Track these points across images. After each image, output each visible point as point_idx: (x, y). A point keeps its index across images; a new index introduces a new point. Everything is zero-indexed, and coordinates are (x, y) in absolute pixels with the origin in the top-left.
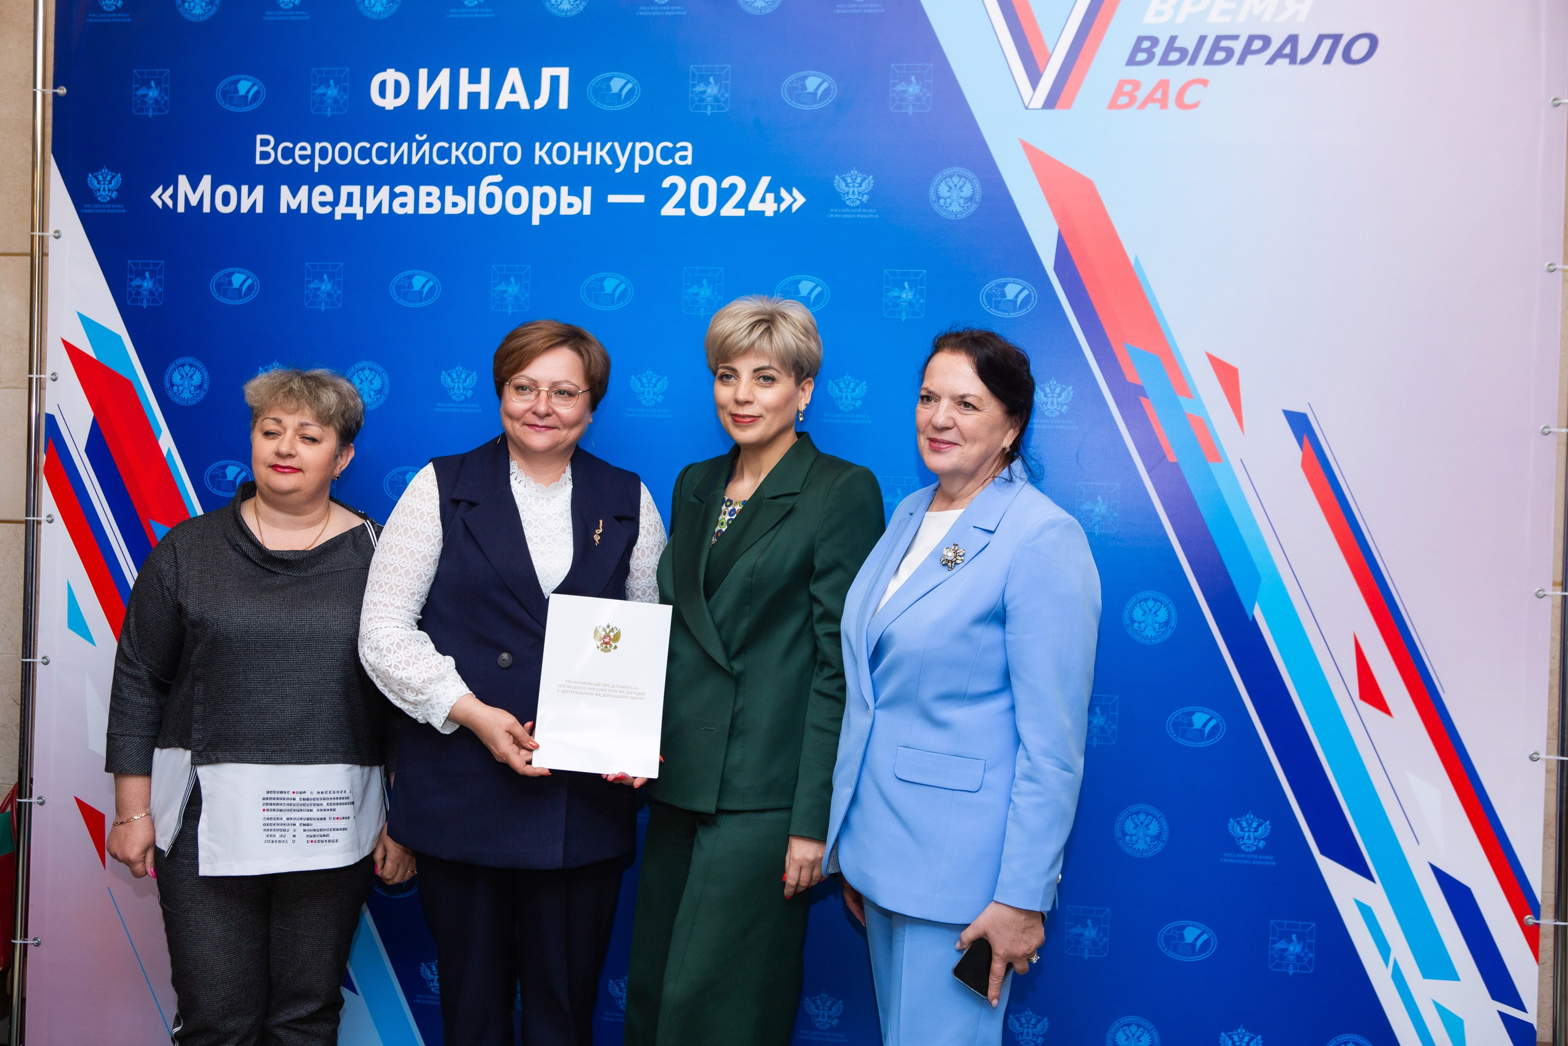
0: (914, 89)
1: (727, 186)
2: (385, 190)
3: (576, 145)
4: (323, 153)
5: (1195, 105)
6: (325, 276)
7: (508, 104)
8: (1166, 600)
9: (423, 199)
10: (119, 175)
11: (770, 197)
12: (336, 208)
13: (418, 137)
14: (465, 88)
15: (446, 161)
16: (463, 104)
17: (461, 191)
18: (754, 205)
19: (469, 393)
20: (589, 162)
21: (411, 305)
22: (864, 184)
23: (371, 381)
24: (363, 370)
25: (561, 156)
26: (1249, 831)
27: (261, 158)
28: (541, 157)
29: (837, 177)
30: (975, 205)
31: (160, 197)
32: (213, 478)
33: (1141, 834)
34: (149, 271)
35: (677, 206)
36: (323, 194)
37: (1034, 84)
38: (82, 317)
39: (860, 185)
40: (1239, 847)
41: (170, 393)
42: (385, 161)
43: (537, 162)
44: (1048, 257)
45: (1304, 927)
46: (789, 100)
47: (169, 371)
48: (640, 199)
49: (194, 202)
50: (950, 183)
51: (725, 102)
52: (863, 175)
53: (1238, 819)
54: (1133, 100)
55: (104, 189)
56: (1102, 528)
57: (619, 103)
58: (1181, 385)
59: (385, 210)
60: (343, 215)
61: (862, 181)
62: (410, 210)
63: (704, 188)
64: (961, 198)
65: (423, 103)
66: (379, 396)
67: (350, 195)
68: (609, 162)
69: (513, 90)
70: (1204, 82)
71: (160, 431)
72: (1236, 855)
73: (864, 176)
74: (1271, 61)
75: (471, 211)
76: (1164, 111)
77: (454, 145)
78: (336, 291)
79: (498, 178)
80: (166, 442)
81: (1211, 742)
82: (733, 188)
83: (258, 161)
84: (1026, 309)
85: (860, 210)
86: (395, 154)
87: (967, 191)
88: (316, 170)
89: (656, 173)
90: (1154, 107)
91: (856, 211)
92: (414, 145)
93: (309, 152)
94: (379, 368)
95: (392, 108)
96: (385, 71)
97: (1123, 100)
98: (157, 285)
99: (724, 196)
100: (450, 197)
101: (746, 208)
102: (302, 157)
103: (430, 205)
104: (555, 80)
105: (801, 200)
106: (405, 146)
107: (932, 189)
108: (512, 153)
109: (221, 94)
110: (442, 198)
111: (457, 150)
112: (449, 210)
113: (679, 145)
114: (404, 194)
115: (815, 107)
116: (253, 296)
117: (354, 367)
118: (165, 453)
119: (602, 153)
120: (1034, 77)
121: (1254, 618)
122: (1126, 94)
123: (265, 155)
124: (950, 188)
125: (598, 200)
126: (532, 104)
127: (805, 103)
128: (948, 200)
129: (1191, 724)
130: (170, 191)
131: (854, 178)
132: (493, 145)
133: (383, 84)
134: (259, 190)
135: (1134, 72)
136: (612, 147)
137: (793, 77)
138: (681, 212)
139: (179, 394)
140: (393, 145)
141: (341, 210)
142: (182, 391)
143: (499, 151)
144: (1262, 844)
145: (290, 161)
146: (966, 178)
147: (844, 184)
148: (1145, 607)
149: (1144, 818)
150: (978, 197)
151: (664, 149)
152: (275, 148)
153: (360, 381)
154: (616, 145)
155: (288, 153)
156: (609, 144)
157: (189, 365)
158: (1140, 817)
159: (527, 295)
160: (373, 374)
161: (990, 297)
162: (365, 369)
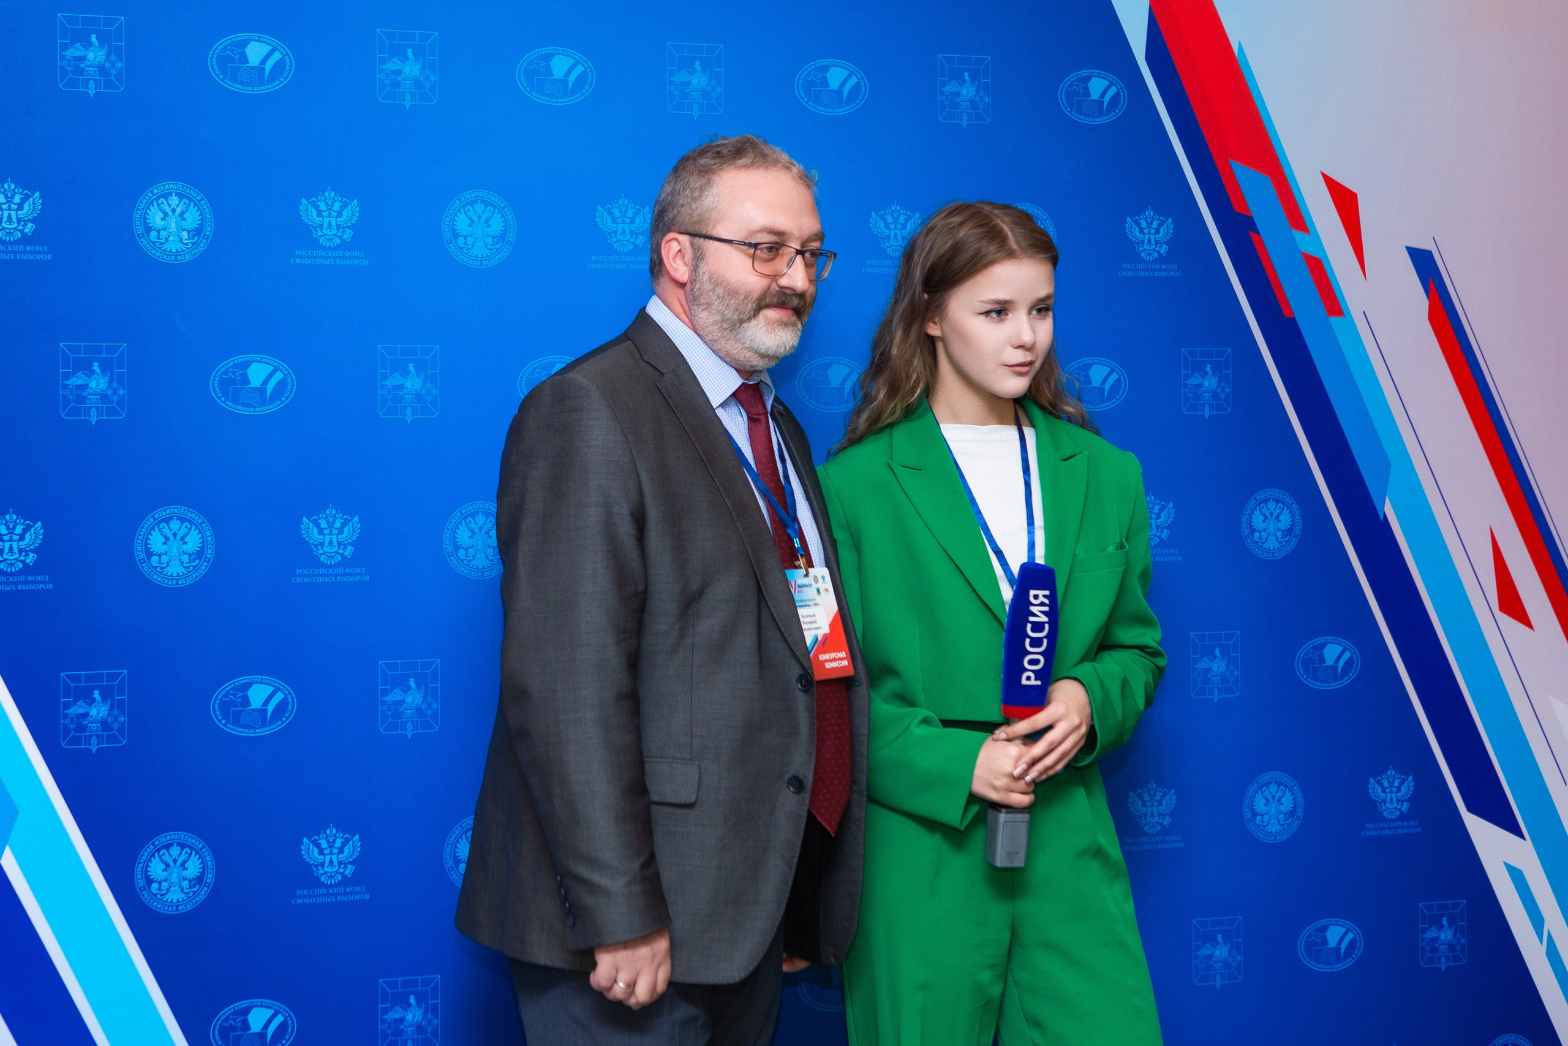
6: (93, 38)
8: (1288, 499)
19: (348, 235)
21: (247, 90)
23: (181, 215)
24: (166, 196)
26: (1391, 792)
33: (1273, 812)
40: (1381, 814)
44: (1138, 42)
45: (1455, 906)
53: (1379, 778)
56: (1213, 409)
58: (1297, 219)
66: (196, 239)
72: (1378, 825)
81: (1347, 681)
84: (1114, 113)
94: (194, 193)
117: (152, 192)
121: (1385, 517)
129: (1322, 659)
144: (1405, 807)
148: (1264, 511)
149: (1276, 789)
153: (162, 215)
158: (1271, 790)
159: (433, 78)
160: (185, 203)
161: (1071, 95)
162: (170, 194)
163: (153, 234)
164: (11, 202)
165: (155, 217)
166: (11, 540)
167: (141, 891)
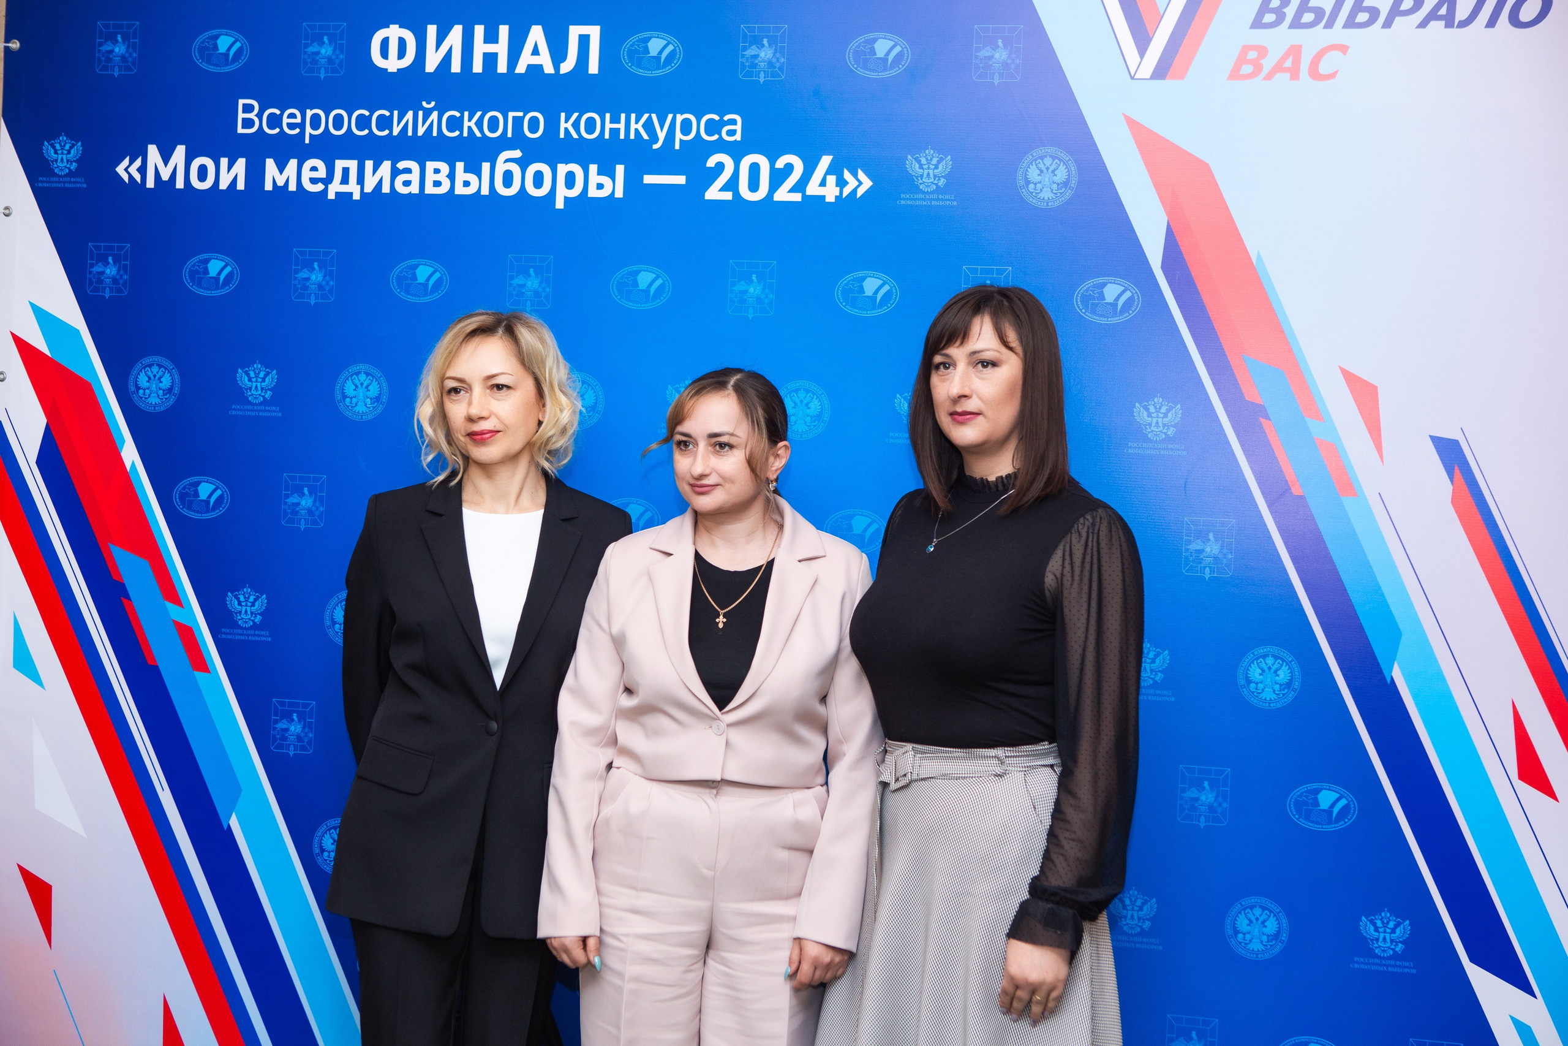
0: (1001, 55)
1: (782, 166)
2: (386, 166)
3: (608, 116)
4: (315, 122)
5: (1332, 76)
6: (316, 265)
7: (529, 66)
8: (1288, 657)
9: (430, 177)
10: (80, 144)
11: (832, 180)
12: (329, 185)
13: (424, 104)
14: (480, 48)
15: (457, 133)
16: (478, 67)
17: (473, 168)
18: (813, 189)
20: (622, 136)
21: (414, 300)
22: (940, 166)
23: (367, 387)
24: (358, 374)
25: (590, 127)
26: (1385, 932)
27: (243, 128)
28: (566, 129)
29: (909, 157)
30: (1070, 191)
31: (126, 170)
32: (183, 496)
33: (1256, 932)
34: (113, 255)
35: (723, 189)
36: (314, 169)
37: (1142, 49)
38: (33, 306)
39: (936, 167)
40: (1372, 950)
41: (135, 398)
42: (387, 132)
43: (562, 136)
44: (1154, 252)
46: (855, 66)
47: (135, 372)
48: (681, 180)
49: (165, 176)
50: (1042, 166)
51: (781, 68)
52: (939, 155)
53: (1372, 918)
54: (1258, 69)
55: (62, 159)
56: (1214, 572)
57: (658, 68)
58: (1310, 405)
59: (386, 189)
60: (337, 193)
61: (939, 162)
62: (414, 189)
63: (755, 169)
64: (1054, 183)
65: (431, 65)
66: (376, 404)
67: (346, 171)
68: (646, 137)
69: (536, 52)
70: (1343, 49)
71: (123, 441)
72: (1369, 960)
73: (941, 156)
74: (1423, 24)
75: (485, 191)
76: (1295, 82)
77: (466, 114)
78: (327, 283)
79: (517, 154)
80: (130, 455)
81: (1341, 825)
82: (789, 168)
83: (240, 130)
84: (1127, 314)
85: (935, 196)
86: (399, 123)
87: (1061, 174)
88: (307, 141)
89: (699, 150)
90: (1283, 78)
91: (931, 197)
92: (421, 113)
93: (298, 120)
94: (377, 373)
95: (396, 71)
96: (389, 27)
97: (1247, 69)
98: (122, 272)
99: (778, 177)
100: (461, 175)
101: (803, 191)
102: (291, 126)
103: (437, 184)
104: (584, 40)
105: (867, 183)
106: (410, 115)
107: (1020, 172)
108: (534, 125)
109: (198, 52)
110: (451, 176)
111: (470, 120)
112: (460, 190)
113: (726, 118)
114: (408, 171)
115: (885, 75)
116: (232, 286)
117: (348, 371)
118: (128, 468)
119: (637, 126)
120: (1142, 43)
121: (1392, 679)
122: (1249, 62)
123: (248, 123)
124: (1041, 171)
125: (632, 181)
126: (557, 67)
127: (874, 71)
128: (1038, 185)
129: (1316, 803)
130: (138, 163)
131: (929, 158)
132: (511, 115)
133: (385, 42)
134: (241, 164)
135: (1261, 37)
136: (650, 117)
137: (861, 39)
138: (728, 196)
139: (146, 398)
140: (396, 113)
141: (335, 188)
142: (149, 395)
143: (518, 122)
144: (1400, 948)
145: (277, 130)
146: (1060, 160)
147: (917, 166)
148: (1263, 665)
149: (1260, 913)
150: (1073, 182)
151: (709, 121)
152: (260, 116)
153: (354, 387)
154: (654, 116)
155: (274, 121)
156: (646, 116)
157: (157, 365)
158: (1255, 912)
159: (548, 290)
160: (369, 379)
161: (1085, 299)
162: (360, 373)
163: (348, 400)
164: (258, 377)
165: (349, 389)
166: (246, 605)
167: (317, 856)
